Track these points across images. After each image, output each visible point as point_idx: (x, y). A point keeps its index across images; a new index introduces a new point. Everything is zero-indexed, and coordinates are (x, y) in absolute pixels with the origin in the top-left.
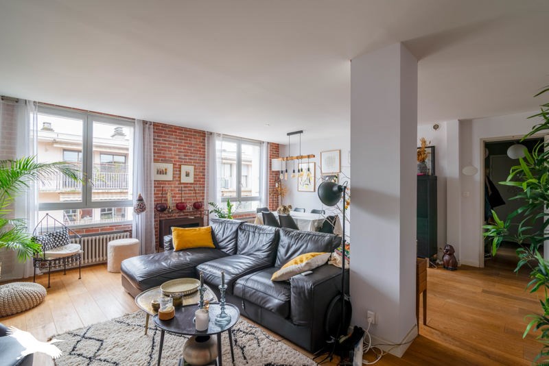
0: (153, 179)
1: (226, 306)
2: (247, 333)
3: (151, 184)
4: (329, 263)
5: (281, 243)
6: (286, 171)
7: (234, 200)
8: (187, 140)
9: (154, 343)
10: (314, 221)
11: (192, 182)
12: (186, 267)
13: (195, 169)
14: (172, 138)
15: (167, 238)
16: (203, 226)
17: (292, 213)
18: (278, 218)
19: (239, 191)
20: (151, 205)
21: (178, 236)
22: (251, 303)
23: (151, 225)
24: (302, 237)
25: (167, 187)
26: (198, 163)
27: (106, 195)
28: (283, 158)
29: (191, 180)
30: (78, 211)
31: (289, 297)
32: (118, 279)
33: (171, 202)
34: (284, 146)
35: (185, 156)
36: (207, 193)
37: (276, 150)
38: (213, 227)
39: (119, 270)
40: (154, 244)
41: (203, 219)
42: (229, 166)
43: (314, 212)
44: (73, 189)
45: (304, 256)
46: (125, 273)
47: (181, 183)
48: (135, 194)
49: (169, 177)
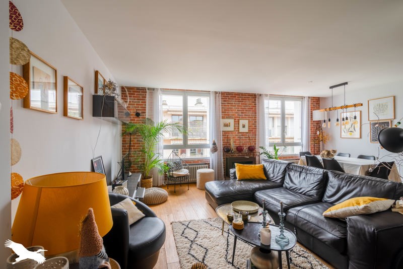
0: (222, 130)
1: (284, 230)
2: (300, 256)
3: (220, 133)
4: (393, 210)
5: (329, 184)
6: (329, 120)
7: (279, 145)
8: (243, 101)
9: (228, 242)
10: (363, 166)
11: (247, 131)
12: (247, 193)
13: (249, 122)
14: (233, 102)
15: (232, 171)
16: (255, 164)
17: (336, 158)
18: (321, 161)
19: (283, 138)
20: (220, 147)
21: (240, 170)
22: (302, 231)
23: (221, 161)
24: (354, 180)
25: (231, 136)
26: (250, 118)
27: (193, 141)
28: (326, 109)
29: (246, 130)
30: (179, 150)
31: (345, 234)
32: (203, 194)
33: (233, 146)
34: (324, 99)
35: (242, 113)
36: (258, 140)
37: (316, 102)
38: (265, 165)
39: (203, 188)
40: (223, 173)
41: (255, 158)
42: (272, 119)
43: (361, 157)
44: (177, 137)
45: (361, 199)
46: (208, 191)
47: (239, 133)
48: (211, 139)
49: (231, 128)
